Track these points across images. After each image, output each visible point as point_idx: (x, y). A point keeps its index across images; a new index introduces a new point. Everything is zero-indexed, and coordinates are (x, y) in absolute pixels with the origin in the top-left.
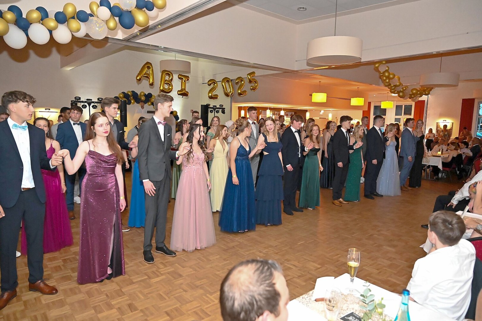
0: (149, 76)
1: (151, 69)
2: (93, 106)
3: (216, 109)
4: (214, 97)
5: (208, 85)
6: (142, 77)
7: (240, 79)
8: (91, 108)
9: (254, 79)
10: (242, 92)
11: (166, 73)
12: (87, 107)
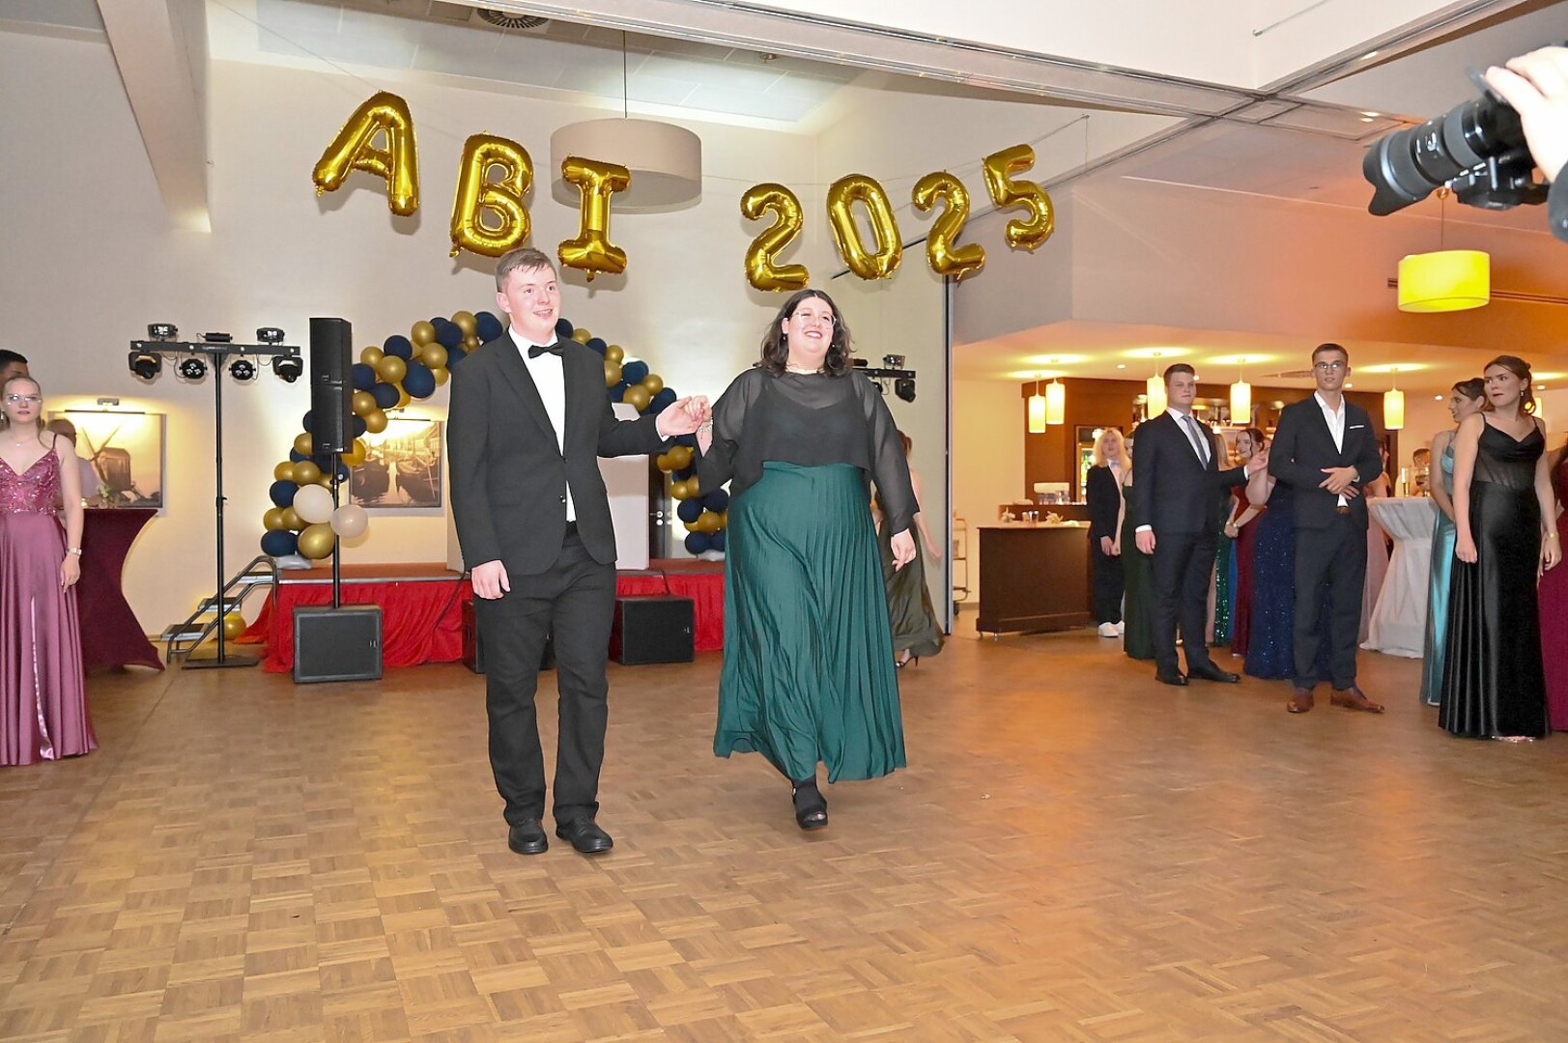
0: (390, 166)
1: (403, 127)
2: (235, 367)
4: (778, 276)
5: (746, 213)
6: (342, 169)
7: (939, 182)
8: (226, 373)
9: (1029, 183)
10: (958, 254)
11: (488, 149)
12: (205, 371)
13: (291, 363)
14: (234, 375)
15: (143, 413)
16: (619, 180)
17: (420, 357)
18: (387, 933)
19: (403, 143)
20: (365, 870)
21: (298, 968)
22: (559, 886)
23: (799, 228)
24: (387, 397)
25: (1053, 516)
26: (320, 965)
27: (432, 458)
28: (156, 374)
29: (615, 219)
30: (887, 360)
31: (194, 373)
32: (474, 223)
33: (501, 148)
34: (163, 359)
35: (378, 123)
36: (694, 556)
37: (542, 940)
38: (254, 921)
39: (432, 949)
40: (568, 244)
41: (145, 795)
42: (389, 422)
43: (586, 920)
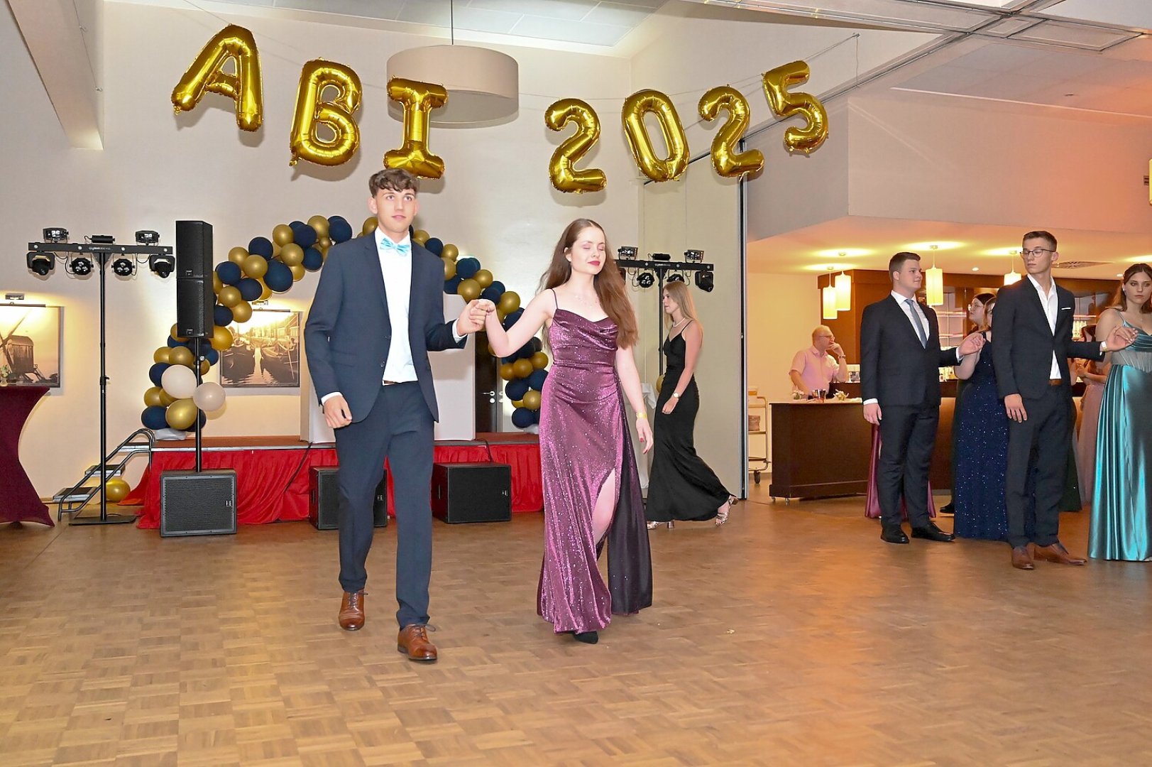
0: (237, 88)
1: (249, 55)
2: (116, 265)
3: (665, 269)
4: (578, 179)
5: (549, 125)
6: (196, 92)
7: (724, 95)
8: (109, 270)
9: (805, 95)
10: (738, 159)
11: (322, 73)
12: (92, 268)
13: (165, 261)
14: (116, 271)
15: (44, 306)
16: (437, 98)
17: (280, 256)
18: (179, 733)
19: (249, 67)
20: (177, 684)
21: (98, 759)
22: (336, 698)
23: (598, 137)
24: (250, 291)
25: (840, 393)
26: (118, 756)
27: (292, 344)
28: (50, 271)
29: (433, 132)
30: (688, 254)
31: (82, 270)
32: (310, 136)
33: (335, 72)
34: (56, 258)
35: (227, 52)
36: (521, 431)
37: (309, 740)
38: (73, 722)
39: (214, 745)
40: (393, 153)
41: (11, 624)
42: (254, 313)
43: (351, 726)
